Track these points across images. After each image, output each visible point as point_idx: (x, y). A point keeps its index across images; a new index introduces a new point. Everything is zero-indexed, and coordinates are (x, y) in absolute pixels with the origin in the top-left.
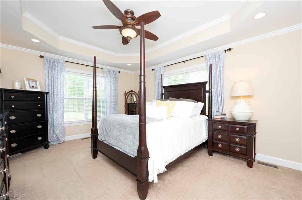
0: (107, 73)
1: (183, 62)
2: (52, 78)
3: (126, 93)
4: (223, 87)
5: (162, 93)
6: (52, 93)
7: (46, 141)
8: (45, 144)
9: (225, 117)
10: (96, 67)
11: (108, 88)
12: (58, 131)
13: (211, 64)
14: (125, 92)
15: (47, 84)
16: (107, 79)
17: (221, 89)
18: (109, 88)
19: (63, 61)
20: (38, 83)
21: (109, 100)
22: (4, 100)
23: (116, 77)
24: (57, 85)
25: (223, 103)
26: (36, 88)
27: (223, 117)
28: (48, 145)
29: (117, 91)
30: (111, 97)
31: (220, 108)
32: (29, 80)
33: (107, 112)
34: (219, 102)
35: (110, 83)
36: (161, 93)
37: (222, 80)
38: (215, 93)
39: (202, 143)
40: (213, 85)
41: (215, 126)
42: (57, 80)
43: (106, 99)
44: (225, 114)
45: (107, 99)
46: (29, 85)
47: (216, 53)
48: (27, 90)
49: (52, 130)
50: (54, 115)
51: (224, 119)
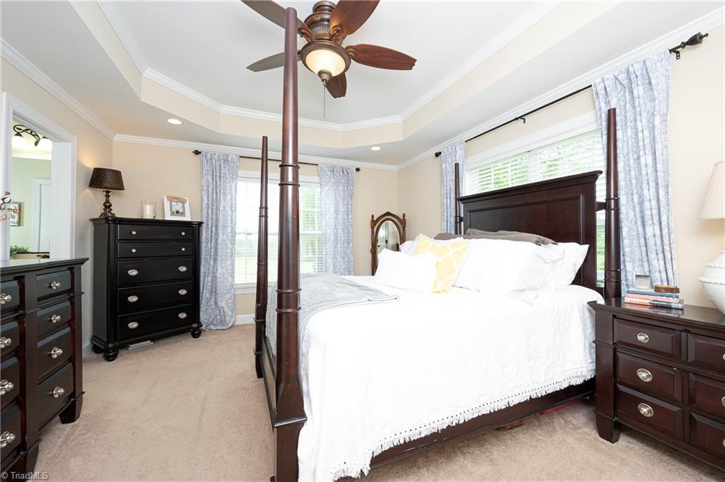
0: (329, 173)
1: (516, 119)
2: (215, 195)
3: (375, 219)
4: (667, 187)
5: (460, 216)
6: (214, 223)
7: (194, 323)
8: (192, 327)
9: (670, 300)
10: (267, 159)
11: (330, 209)
12: (224, 302)
13: (615, 109)
14: (373, 217)
15: (204, 206)
16: (328, 187)
17: (657, 192)
18: (333, 209)
19: (235, 157)
20: (187, 205)
21: (332, 236)
22: (120, 240)
23: (349, 184)
24: (225, 207)
25: (667, 248)
26: (183, 214)
27: (664, 299)
28: (199, 330)
29: (350, 217)
30: (337, 230)
31: (657, 264)
32: (171, 199)
33: (326, 266)
34: (651, 242)
35: (334, 198)
36: (456, 217)
37: (659, 160)
38: (634, 211)
39: (565, 385)
40: (621, 183)
41: (622, 331)
42: (224, 196)
43: (325, 235)
44: (677, 290)
45: (327, 235)
46: (171, 209)
47: (631, 69)
48: (166, 219)
49: (213, 300)
50: (217, 269)
51: (669, 308)
